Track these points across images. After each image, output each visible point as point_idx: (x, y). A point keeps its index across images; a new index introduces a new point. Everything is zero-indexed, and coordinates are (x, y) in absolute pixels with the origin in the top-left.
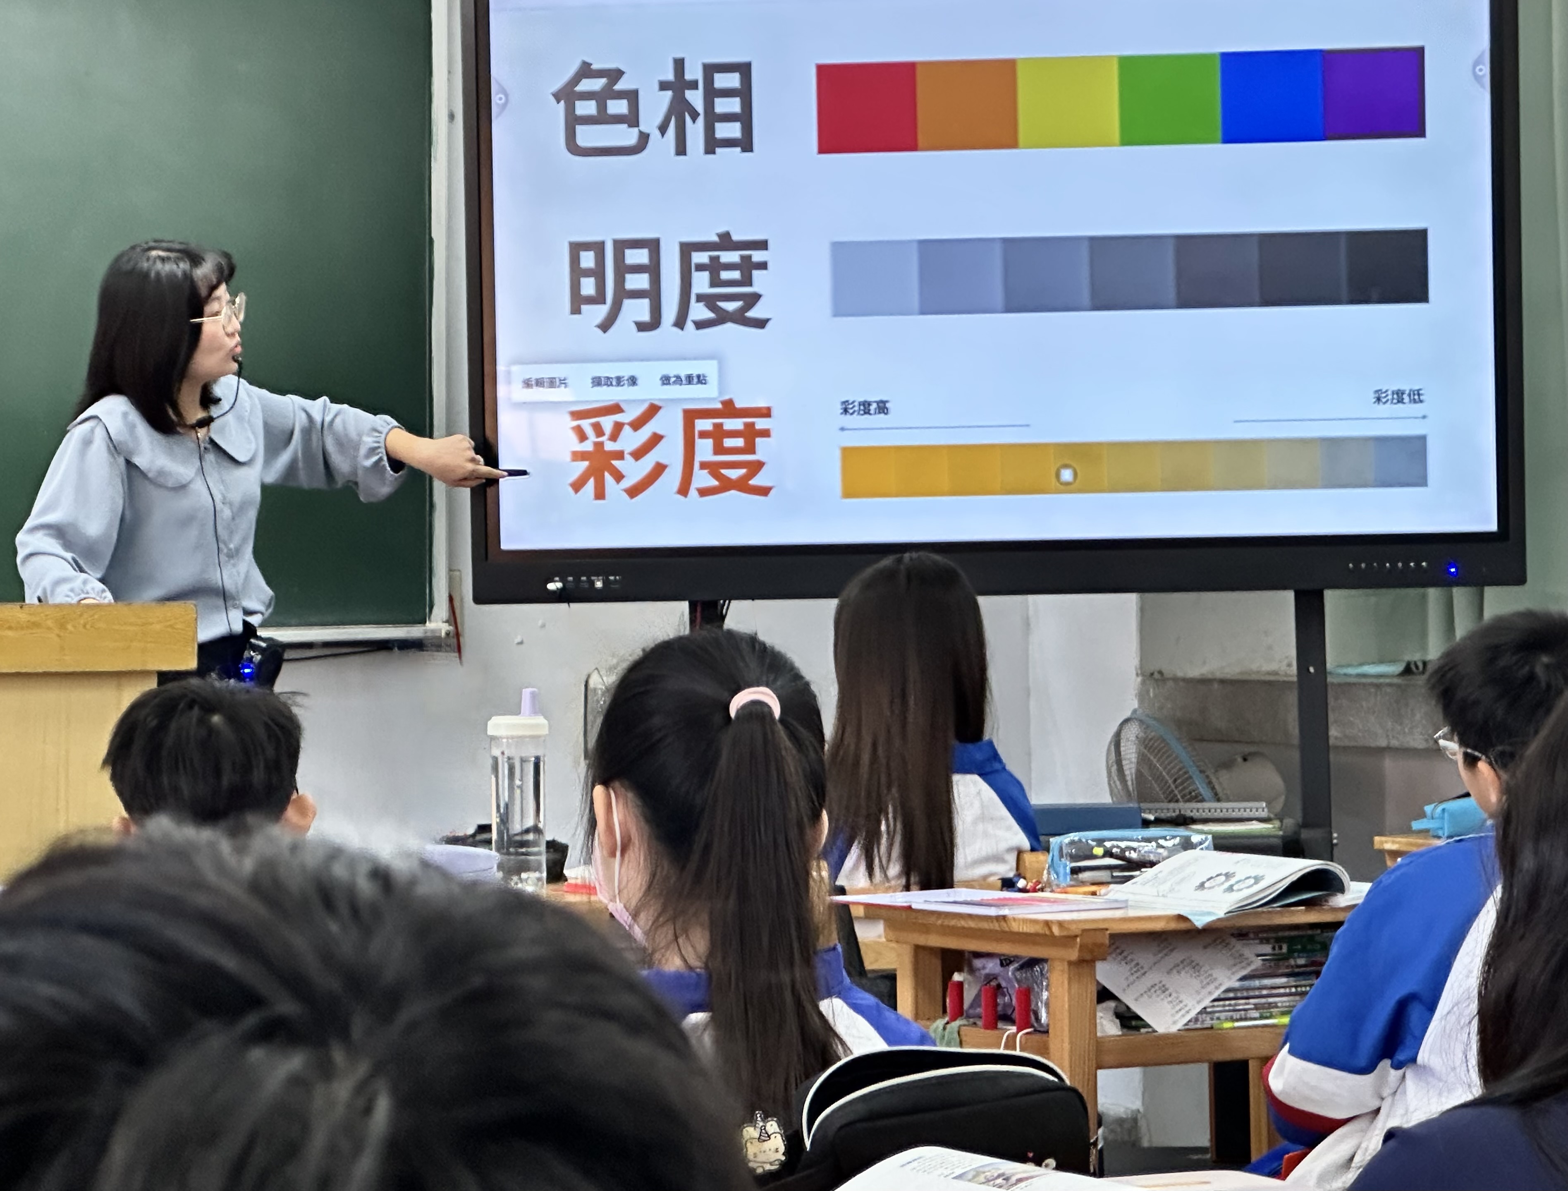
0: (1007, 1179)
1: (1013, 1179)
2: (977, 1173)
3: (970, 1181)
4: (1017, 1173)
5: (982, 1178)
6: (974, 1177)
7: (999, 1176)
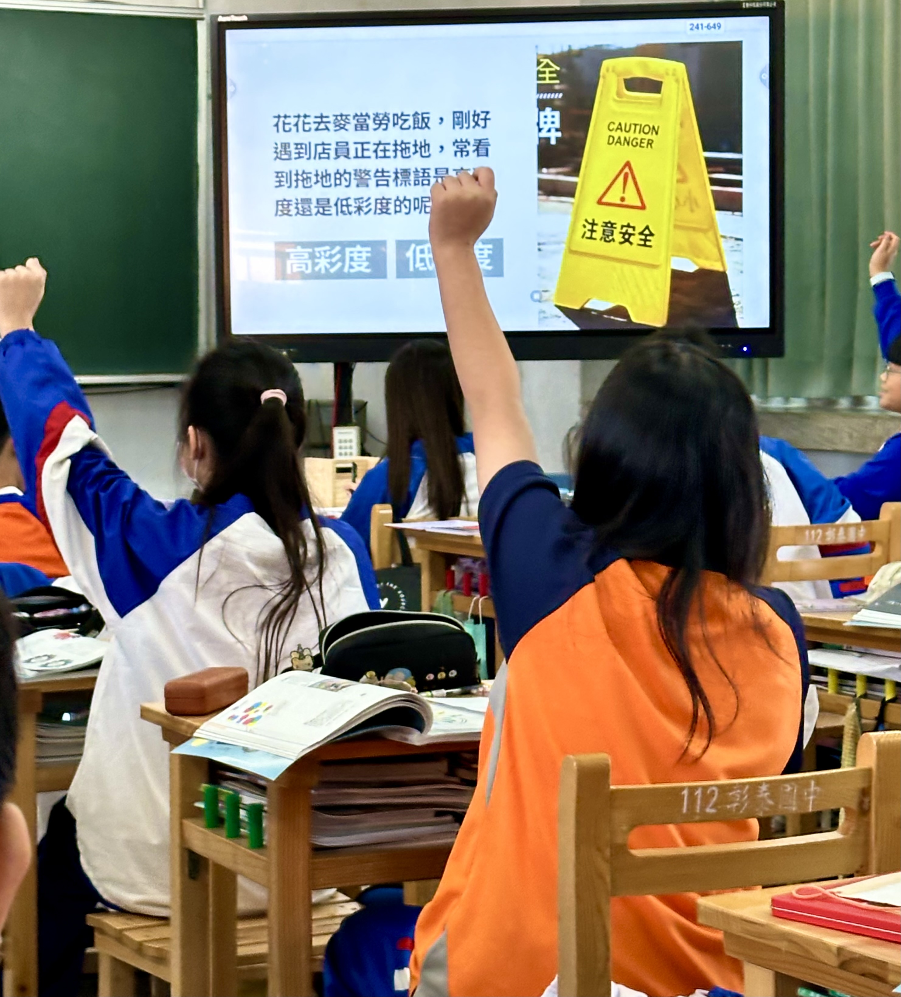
0: (336, 687)
1: (340, 687)
2: (322, 683)
3: (317, 688)
4: (342, 684)
5: (323, 686)
6: (320, 685)
7: (333, 685)
